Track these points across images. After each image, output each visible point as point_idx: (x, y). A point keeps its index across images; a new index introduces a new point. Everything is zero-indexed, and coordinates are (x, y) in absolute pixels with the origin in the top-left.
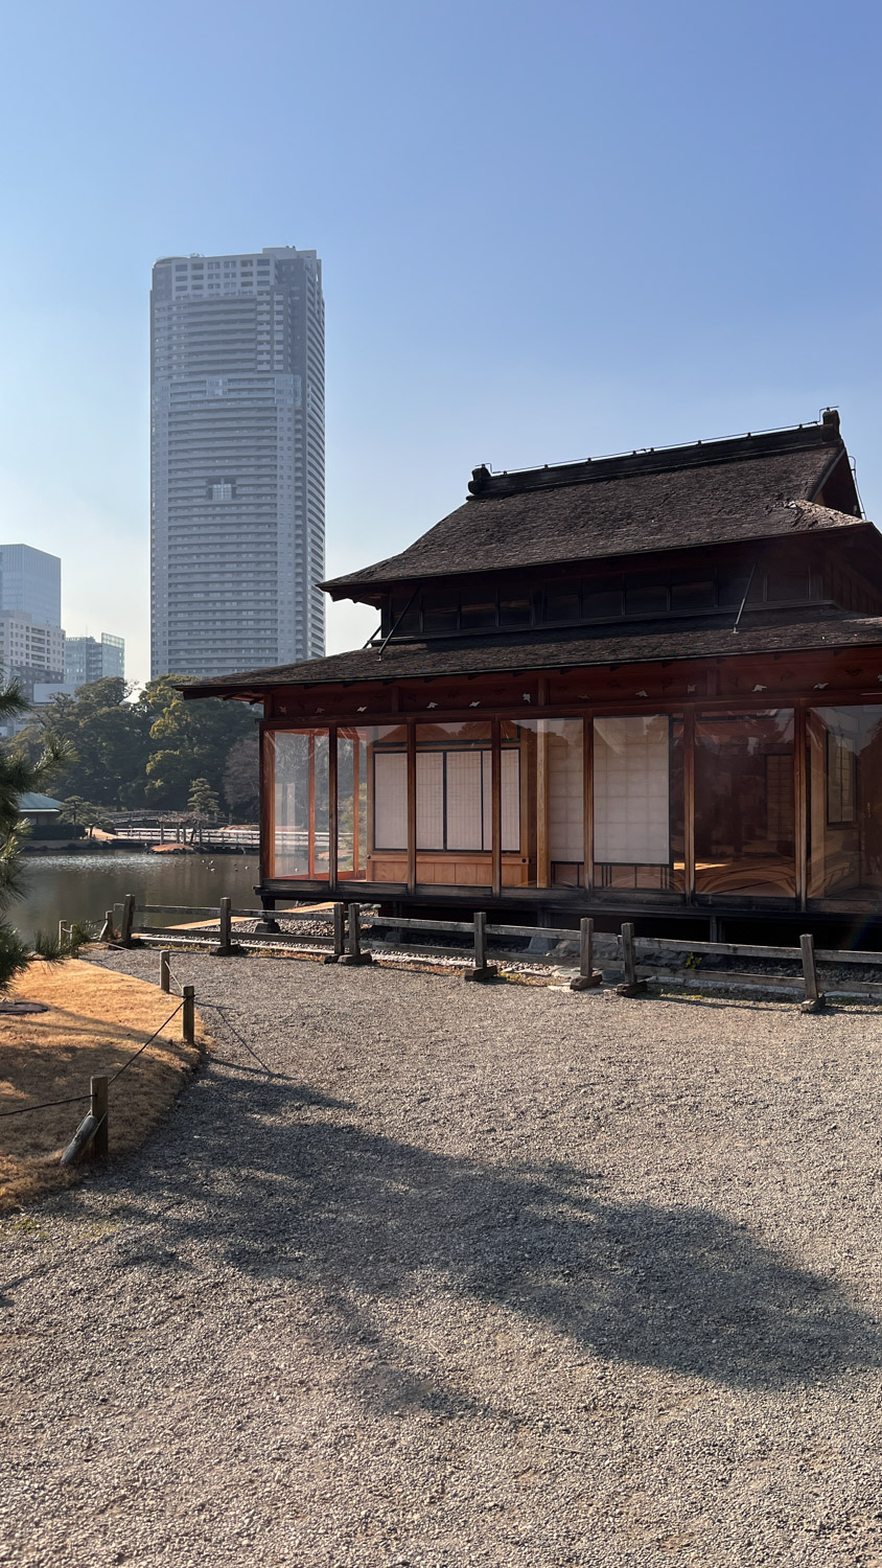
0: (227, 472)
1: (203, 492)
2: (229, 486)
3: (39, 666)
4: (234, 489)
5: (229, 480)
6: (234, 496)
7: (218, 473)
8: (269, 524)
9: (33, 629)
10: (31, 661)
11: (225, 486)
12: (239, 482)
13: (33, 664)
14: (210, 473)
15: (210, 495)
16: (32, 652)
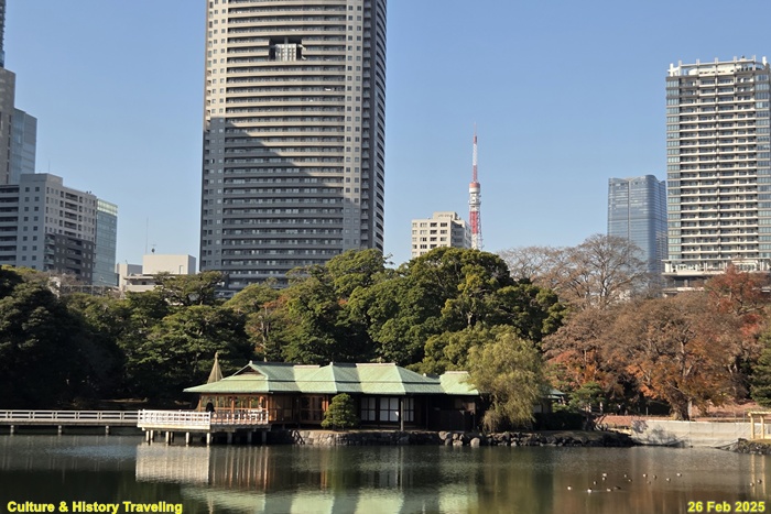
0: (291, 32)
1: (266, 53)
2: (294, 46)
3: (70, 233)
4: (299, 50)
5: (295, 40)
6: (299, 56)
7: (282, 33)
8: (335, 87)
9: (67, 194)
10: (64, 229)
11: (290, 46)
12: (304, 42)
13: (66, 232)
14: (273, 33)
15: (272, 56)
16: (65, 219)
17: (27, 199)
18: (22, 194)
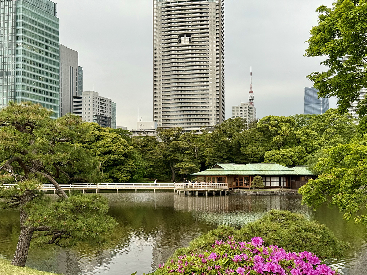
0: (187, 32)
2: (188, 37)
3: (102, 114)
4: (190, 39)
5: (189, 35)
6: (190, 41)
7: (183, 32)
8: (206, 53)
9: (100, 99)
10: (100, 113)
13: (101, 114)
14: (180, 32)
15: (180, 42)
16: (100, 109)
17: (86, 101)
18: (83, 100)
